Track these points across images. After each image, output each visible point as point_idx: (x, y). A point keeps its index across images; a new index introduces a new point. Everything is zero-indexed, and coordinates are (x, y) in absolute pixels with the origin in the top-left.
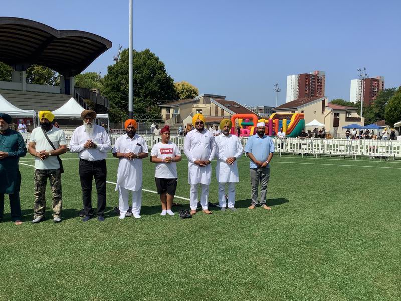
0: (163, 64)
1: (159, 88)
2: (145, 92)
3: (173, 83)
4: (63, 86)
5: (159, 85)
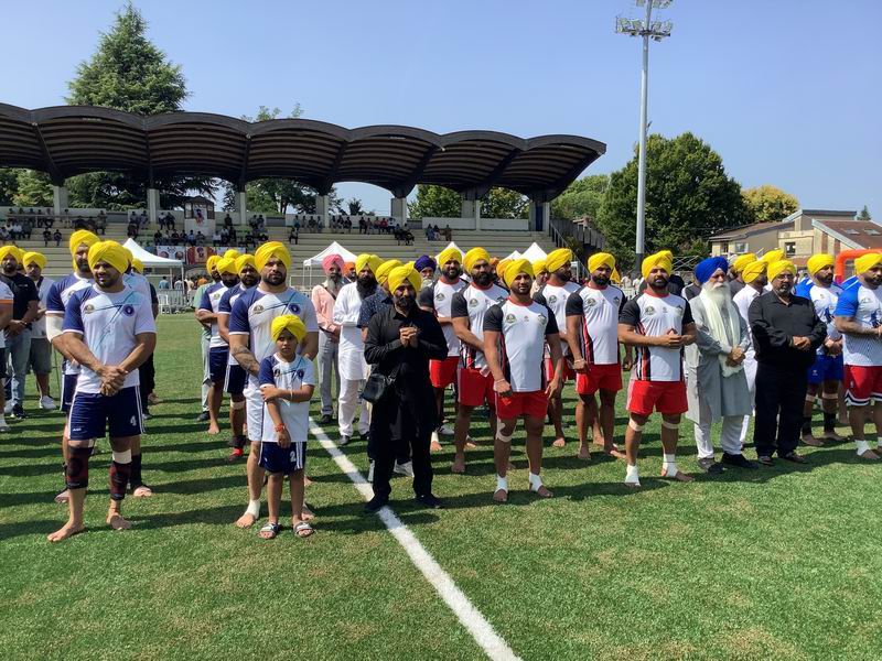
0: (718, 157)
1: (709, 204)
2: (679, 215)
3: (739, 191)
4: (532, 217)
5: (707, 198)
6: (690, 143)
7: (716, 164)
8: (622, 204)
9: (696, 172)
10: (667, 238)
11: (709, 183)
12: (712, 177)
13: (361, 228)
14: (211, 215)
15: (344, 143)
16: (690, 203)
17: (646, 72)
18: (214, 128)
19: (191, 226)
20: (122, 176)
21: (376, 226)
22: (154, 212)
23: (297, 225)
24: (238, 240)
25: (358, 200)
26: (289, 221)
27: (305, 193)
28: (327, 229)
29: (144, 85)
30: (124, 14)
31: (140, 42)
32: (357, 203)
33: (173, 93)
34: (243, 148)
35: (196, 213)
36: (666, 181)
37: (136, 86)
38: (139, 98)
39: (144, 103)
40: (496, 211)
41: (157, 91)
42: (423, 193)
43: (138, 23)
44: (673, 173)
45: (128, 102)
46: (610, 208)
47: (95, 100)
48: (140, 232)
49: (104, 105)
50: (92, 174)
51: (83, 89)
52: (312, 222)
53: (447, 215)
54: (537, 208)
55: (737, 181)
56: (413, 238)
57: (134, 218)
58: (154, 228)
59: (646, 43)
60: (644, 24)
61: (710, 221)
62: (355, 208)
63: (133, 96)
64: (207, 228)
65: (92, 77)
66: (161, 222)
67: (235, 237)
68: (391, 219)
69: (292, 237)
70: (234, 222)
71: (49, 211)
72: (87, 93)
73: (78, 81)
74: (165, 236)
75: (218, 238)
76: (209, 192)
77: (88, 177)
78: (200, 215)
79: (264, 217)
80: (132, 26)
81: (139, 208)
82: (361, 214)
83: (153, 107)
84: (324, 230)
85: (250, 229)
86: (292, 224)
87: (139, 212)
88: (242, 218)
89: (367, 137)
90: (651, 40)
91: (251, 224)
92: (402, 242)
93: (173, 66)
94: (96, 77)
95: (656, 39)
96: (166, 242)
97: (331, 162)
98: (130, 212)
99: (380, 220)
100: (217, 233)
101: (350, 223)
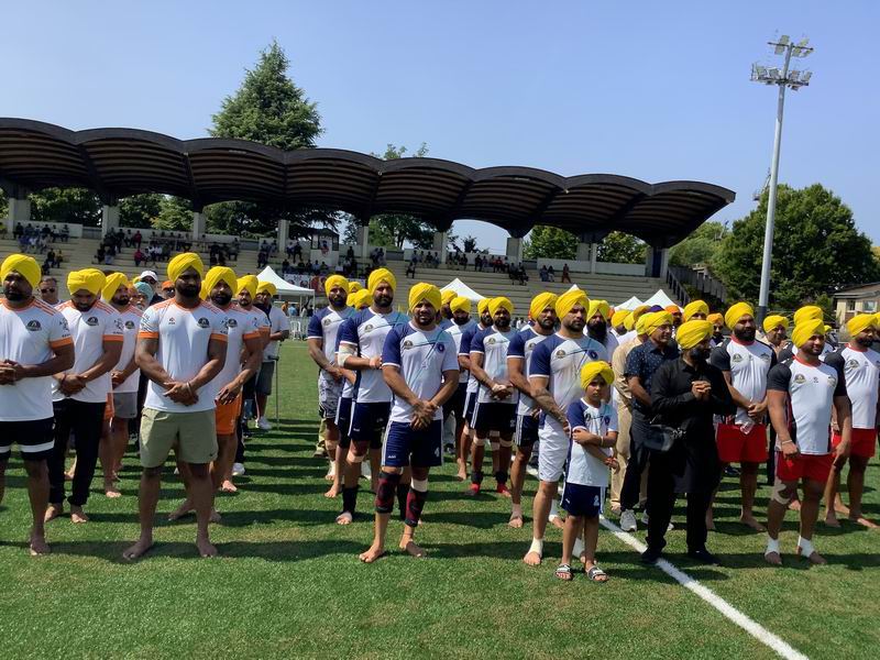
0: (848, 211)
1: (837, 259)
2: (803, 269)
3: (869, 247)
4: (649, 262)
5: (835, 252)
6: (819, 195)
7: (846, 218)
8: (743, 253)
9: (825, 225)
10: (788, 291)
11: (838, 237)
12: (841, 231)
13: (476, 266)
14: (336, 247)
15: (470, 182)
16: (816, 256)
17: (780, 121)
18: (346, 164)
19: (317, 256)
20: (255, 205)
21: (491, 265)
22: (283, 242)
23: (415, 260)
24: (359, 272)
25: (473, 237)
26: (408, 256)
27: (423, 228)
28: (443, 265)
29: (282, 121)
30: (268, 52)
31: (282, 79)
32: (473, 240)
33: (307, 129)
34: (372, 184)
35: (322, 245)
36: (793, 232)
37: (275, 122)
38: (276, 133)
39: (281, 138)
40: (611, 254)
41: (293, 127)
42: (538, 233)
43: (281, 61)
44: (799, 225)
45: (266, 136)
46: (730, 257)
47: (236, 133)
48: (269, 259)
49: (244, 138)
50: (228, 202)
51: (227, 122)
52: (429, 258)
53: (559, 257)
54: (655, 254)
55: (867, 236)
56: (527, 279)
57: (265, 247)
58: (283, 256)
59: (782, 92)
60: (781, 73)
61: (835, 277)
62: (470, 245)
63: (272, 130)
64: (330, 258)
65: (235, 111)
66: (289, 251)
67: (356, 269)
68: (506, 258)
69: (409, 271)
70: (355, 255)
71: (187, 236)
72: (229, 126)
73: (222, 114)
74: (292, 265)
75: (340, 268)
76: (333, 225)
77: (224, 206)
78: (325, 246)
79: (384, 251)
80: (275, 63)
81: (268, 237)
82: (475, 251)
83: (289, 142)
84: (440, 266)
85: (370, 261)
86: (410, 258)
87: (270, 241)
88: (364, 251)
89: (492, 177)
90: (788, 89)
91: (372, 257)
92: (518, 282)
93: (309, 104)
94: (239, 112)
95: (793, 88)
96: (293, 271)
97: (453, 201)
98: (261, 240)
99: (496, 258)
100: (339, 264)
101: (466, 260)
